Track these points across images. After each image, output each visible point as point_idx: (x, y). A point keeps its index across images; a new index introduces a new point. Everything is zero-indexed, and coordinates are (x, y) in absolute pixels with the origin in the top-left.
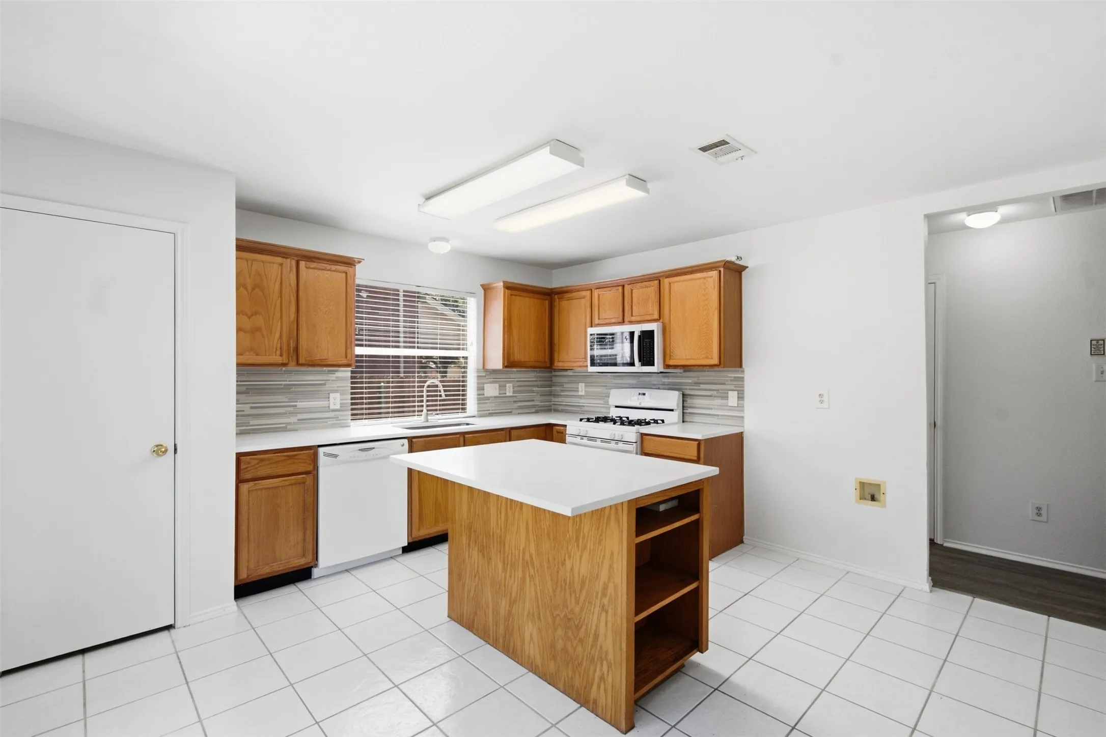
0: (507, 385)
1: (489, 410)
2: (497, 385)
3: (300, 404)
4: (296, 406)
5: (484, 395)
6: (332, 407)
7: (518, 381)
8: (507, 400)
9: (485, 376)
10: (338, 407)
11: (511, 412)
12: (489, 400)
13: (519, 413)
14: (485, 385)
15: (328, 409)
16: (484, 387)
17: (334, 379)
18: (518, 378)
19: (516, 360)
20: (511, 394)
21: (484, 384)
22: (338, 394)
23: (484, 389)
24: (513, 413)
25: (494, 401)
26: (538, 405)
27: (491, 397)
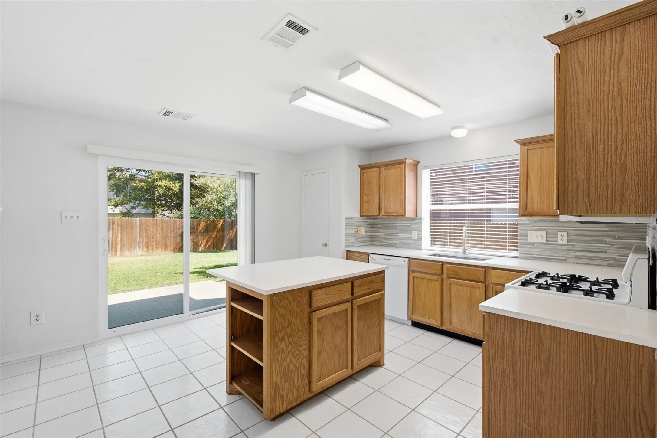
0: (559, 234)
1: (534, 254)
2: (544, 233)
3: (400, 235)
4: (398, 236)
5: (527, 240)
6: (413, 238)
7: (575, 230)
8: (558, 247)
9: (529, 224)
10: (416, 238)
11: (566, 260)
12: (535, 245)
13: (577, 263)
14: (529, 232)
15: (411, 239)
16: (527, 234)
17: (415, 223)
18: (575, 227)
19: (535, 209)
20: (565, 242)
21: (527, 231)
22: (416, 231)
23: (527, 235)
24: (567, 261)
25: (539, 247)
26: (615, 258)
27: (537, 243)
